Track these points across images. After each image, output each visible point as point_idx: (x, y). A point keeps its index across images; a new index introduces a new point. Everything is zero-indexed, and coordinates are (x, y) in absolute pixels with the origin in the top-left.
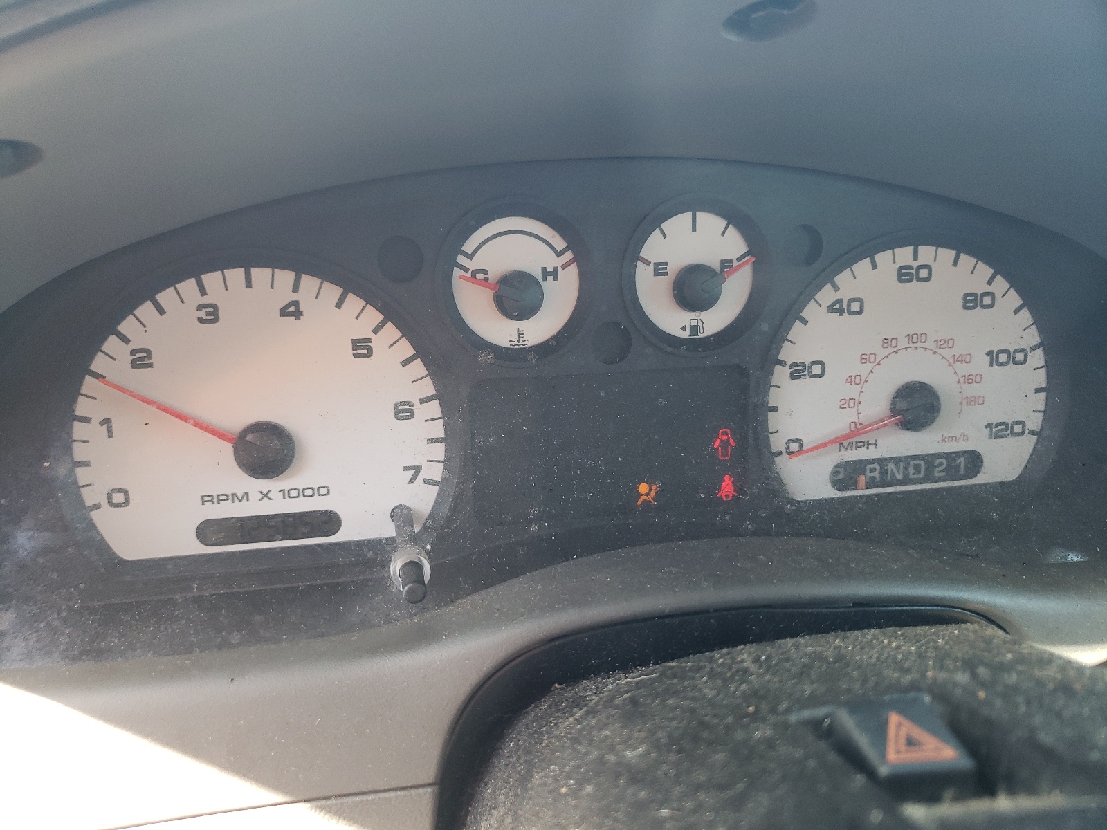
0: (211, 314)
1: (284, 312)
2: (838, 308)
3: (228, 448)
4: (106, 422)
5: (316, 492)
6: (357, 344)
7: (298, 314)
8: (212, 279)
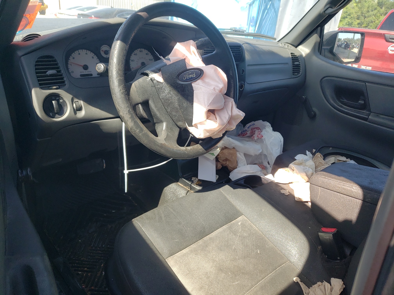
0: (79, 54)
1: (86, 54)
2: (135, 54)
3: (82, 68)
4: (71, 64)
5: (90, 72)
6: (92, 57)
7: (87, 54)
8: (79, 50)
